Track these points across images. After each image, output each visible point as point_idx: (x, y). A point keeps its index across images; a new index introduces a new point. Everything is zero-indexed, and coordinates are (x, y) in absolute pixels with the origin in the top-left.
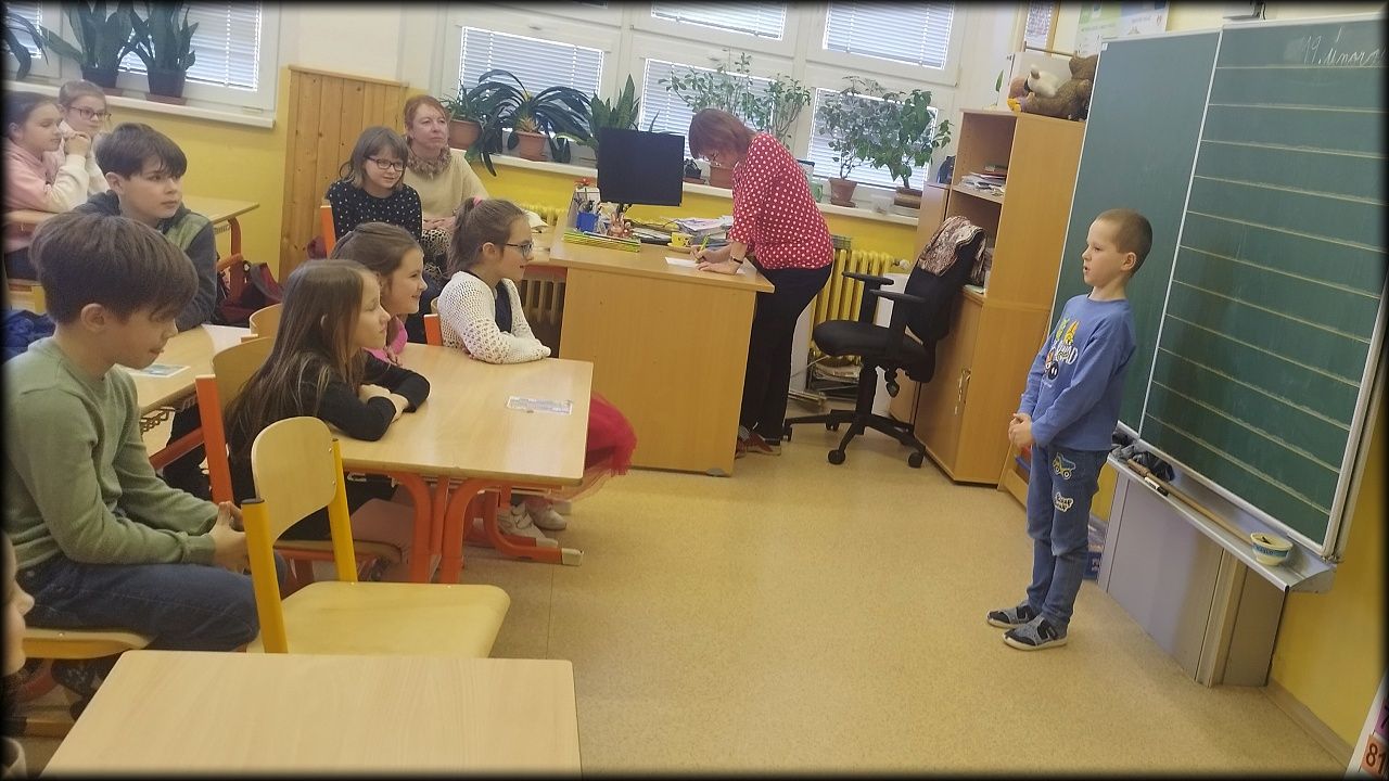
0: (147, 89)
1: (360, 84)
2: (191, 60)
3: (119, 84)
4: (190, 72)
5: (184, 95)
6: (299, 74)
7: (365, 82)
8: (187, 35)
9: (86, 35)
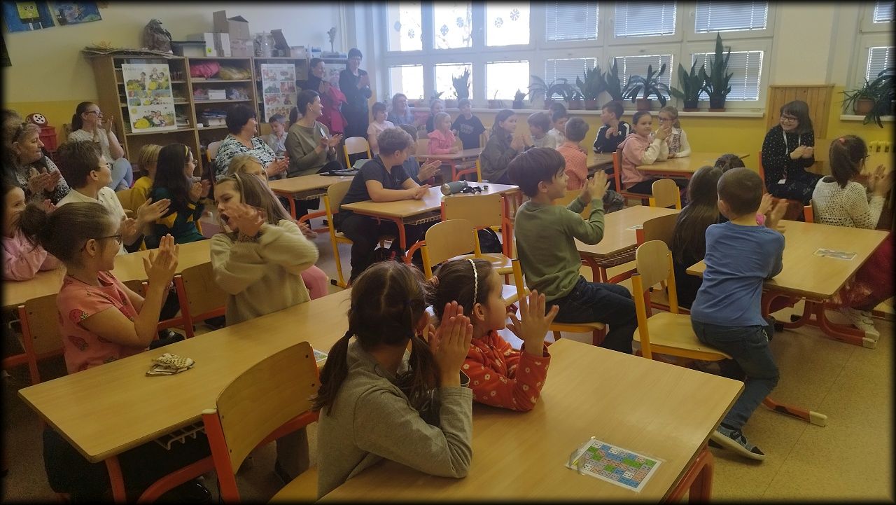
0: (709, 107)
1: (805, 89)
2: (729, 90)
3: (698, 106)
4: (728, 96)
5: (725, 107)
6: (775, 89)
7: (808, 88)
8: (728, 78)
9: (686, 87)
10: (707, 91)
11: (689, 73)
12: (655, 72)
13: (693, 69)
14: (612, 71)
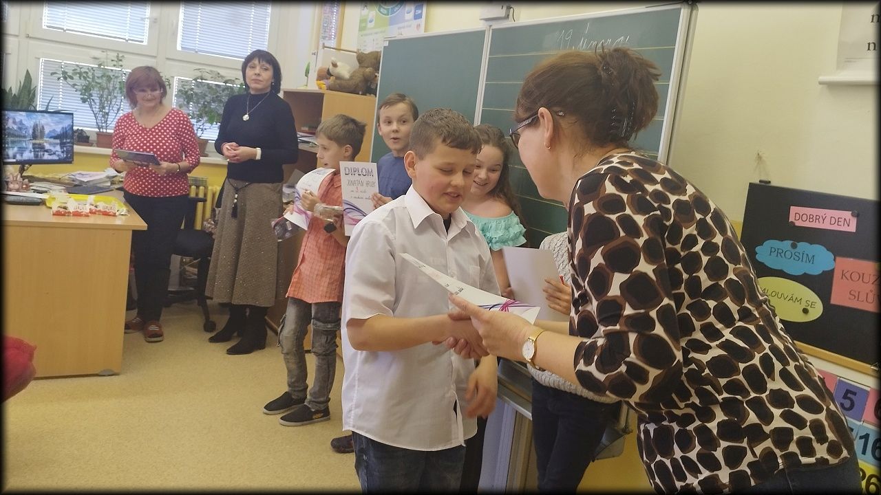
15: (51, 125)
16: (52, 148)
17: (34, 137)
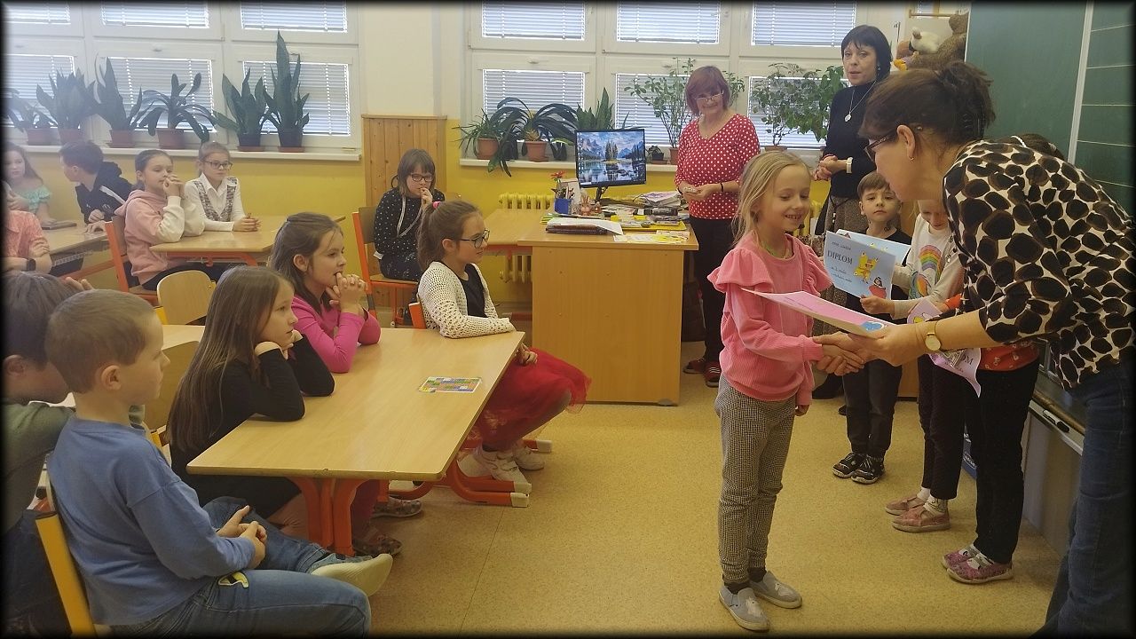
0: (279, 144)
1: (410, 121)
2: (306, 120)
3: (262, 143)
4: (306, 128)
5: (303, 145)
6: (369, 120)
7: (413, 120)
8: (301, 103)
9: (239, 112)
10: (273, 121)
11: (240, 89)
12: (184, 85)
13: (245, 84)
14: (104, 79)
15: (623, 143)
16: (624, 168)
17: (608, 158)
